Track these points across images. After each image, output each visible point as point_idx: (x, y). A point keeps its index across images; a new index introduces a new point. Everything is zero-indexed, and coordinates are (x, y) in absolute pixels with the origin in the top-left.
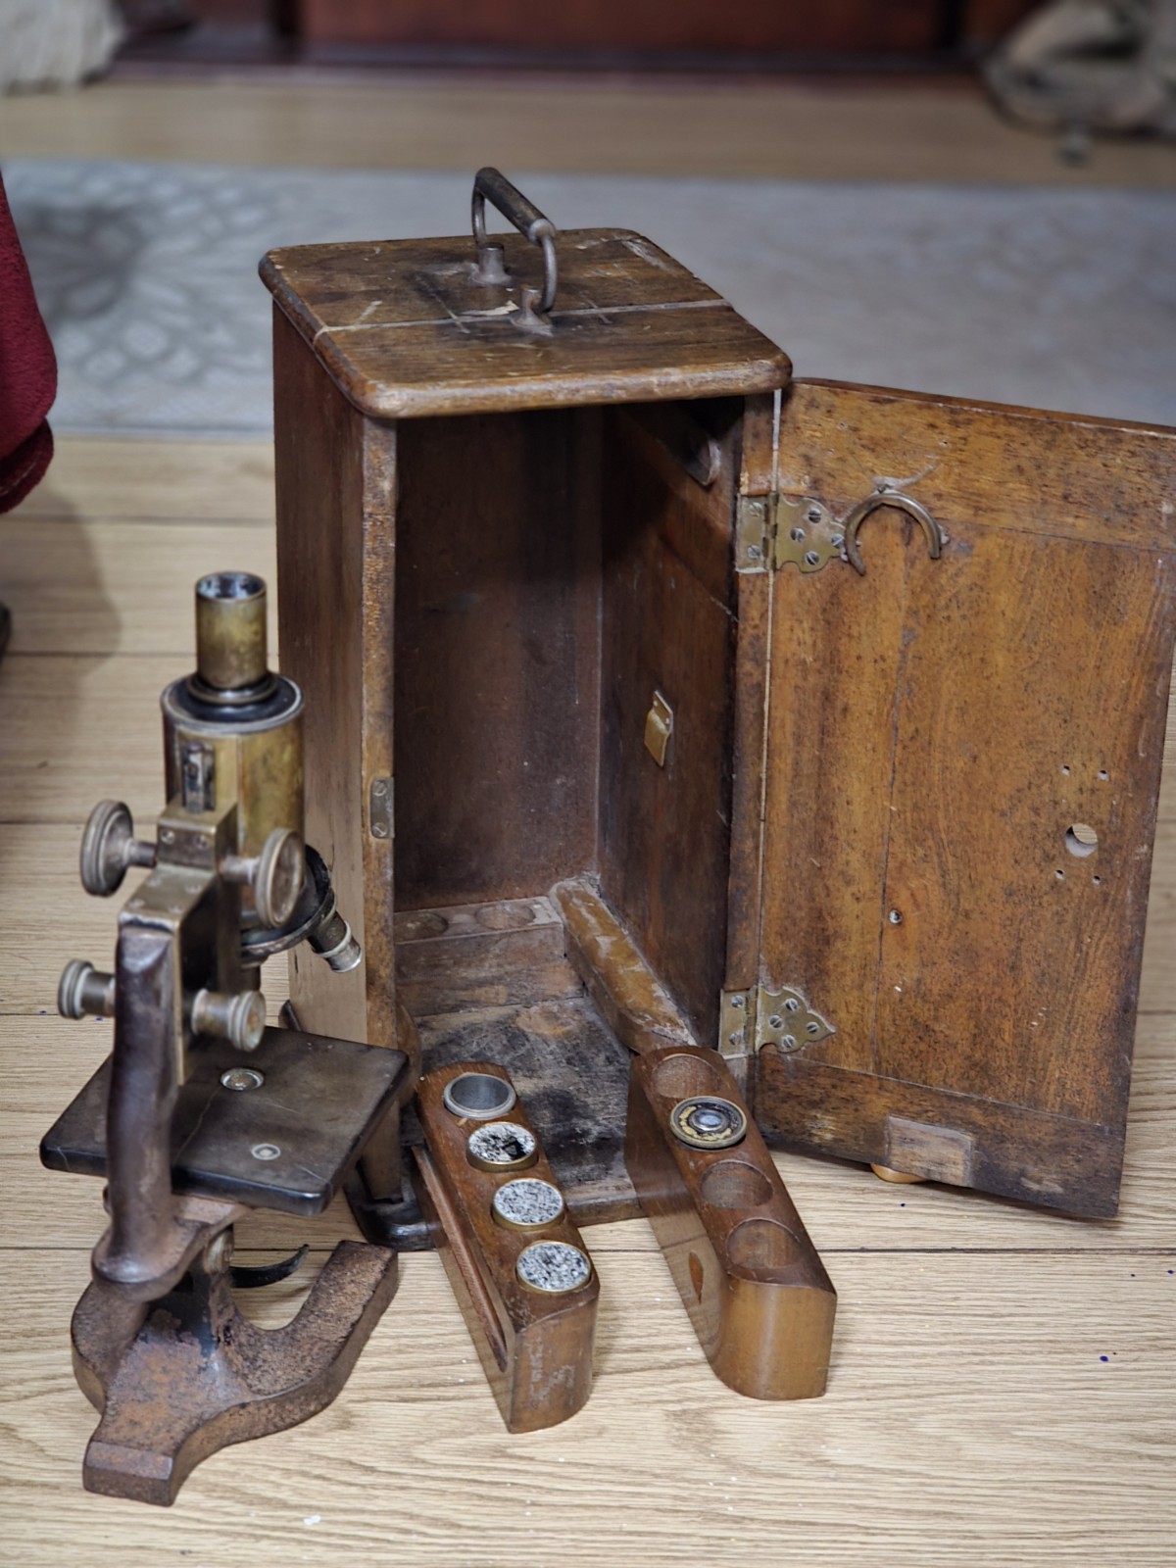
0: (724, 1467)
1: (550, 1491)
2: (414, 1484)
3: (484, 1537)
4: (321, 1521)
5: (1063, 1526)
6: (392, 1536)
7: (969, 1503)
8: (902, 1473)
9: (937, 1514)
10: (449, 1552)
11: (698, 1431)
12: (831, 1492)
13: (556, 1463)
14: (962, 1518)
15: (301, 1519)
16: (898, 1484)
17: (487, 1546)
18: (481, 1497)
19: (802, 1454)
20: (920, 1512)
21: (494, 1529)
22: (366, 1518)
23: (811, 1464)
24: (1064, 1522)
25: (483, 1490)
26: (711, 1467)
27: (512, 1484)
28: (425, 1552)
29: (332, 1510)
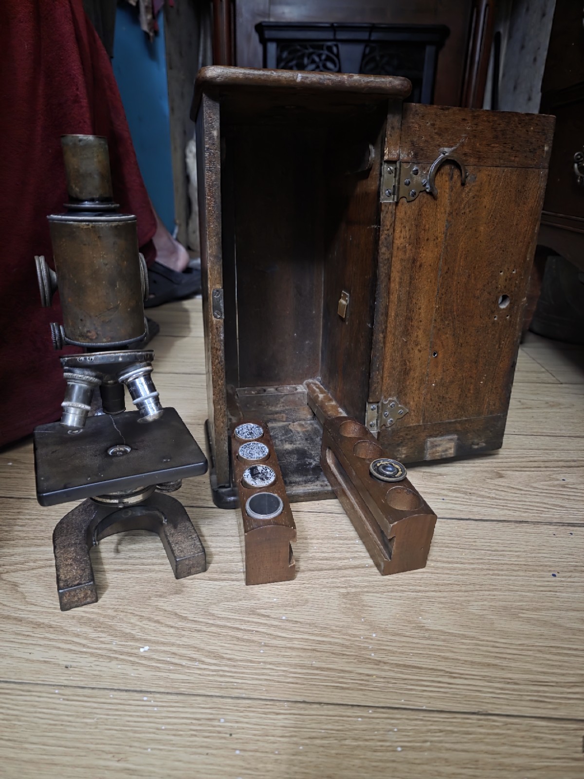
0: (368, 627)
1: (276, 637)
2: (205, 629)
3: (235, 666)
4: (149, 650)
5: (563, 677)
6: (184, 663)
7: (505, 658)
8: (465, 637)
9: (489, 665)
10: (213, 675)
11: (355, 605)
12: (427, 646)
13: (280, 620)
14: (503, 669)
15: (139, 648)
16: (463, 643)
17: (235, 672)
18: (238, 639)
19: (409, 622)
20: (479, 664)
21: (241, 661)
22: (174, 649)
23: (414, 628)
24: (563, 675)
25: (239, 634)
26: (361, 627)
27: (256, 631)
28: (200, 675)
29: (157, 643)
